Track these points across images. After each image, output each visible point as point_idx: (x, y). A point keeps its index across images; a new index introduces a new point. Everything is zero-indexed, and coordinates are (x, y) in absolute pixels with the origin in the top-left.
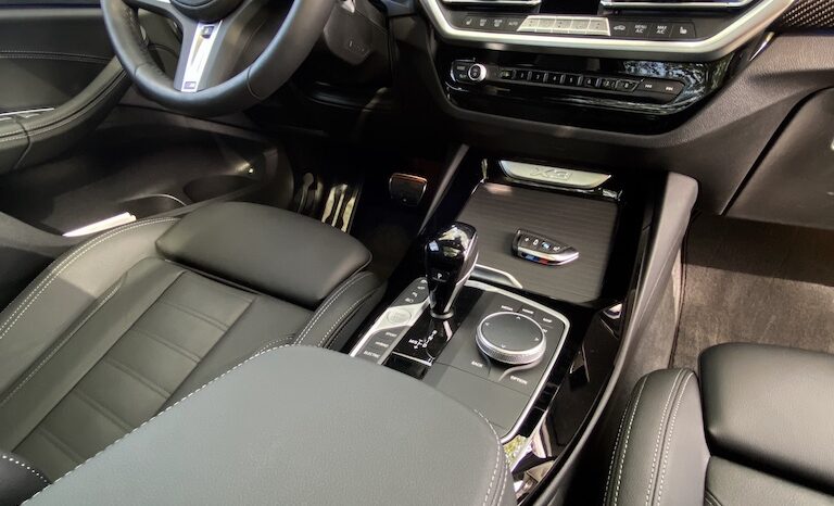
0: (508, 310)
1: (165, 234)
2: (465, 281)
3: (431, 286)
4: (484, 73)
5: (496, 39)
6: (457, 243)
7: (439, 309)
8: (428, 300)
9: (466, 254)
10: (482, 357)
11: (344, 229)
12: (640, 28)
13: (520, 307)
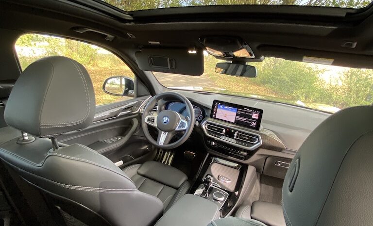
0: (218, 191)
1: (139, 169)
2: (211, 186)
3: (205, 185)
4: (214, 143)
5: (216, 138)
6: (210, 178)
7: (206, 191)
8: (204, 188)
9: (211, 181)
10: (214, 199)
11: (169, 165)
12: (240, 143)
13: (220, 191)
